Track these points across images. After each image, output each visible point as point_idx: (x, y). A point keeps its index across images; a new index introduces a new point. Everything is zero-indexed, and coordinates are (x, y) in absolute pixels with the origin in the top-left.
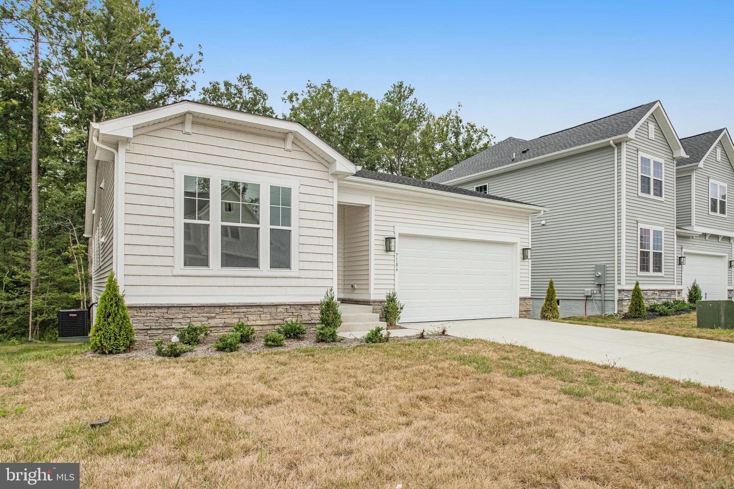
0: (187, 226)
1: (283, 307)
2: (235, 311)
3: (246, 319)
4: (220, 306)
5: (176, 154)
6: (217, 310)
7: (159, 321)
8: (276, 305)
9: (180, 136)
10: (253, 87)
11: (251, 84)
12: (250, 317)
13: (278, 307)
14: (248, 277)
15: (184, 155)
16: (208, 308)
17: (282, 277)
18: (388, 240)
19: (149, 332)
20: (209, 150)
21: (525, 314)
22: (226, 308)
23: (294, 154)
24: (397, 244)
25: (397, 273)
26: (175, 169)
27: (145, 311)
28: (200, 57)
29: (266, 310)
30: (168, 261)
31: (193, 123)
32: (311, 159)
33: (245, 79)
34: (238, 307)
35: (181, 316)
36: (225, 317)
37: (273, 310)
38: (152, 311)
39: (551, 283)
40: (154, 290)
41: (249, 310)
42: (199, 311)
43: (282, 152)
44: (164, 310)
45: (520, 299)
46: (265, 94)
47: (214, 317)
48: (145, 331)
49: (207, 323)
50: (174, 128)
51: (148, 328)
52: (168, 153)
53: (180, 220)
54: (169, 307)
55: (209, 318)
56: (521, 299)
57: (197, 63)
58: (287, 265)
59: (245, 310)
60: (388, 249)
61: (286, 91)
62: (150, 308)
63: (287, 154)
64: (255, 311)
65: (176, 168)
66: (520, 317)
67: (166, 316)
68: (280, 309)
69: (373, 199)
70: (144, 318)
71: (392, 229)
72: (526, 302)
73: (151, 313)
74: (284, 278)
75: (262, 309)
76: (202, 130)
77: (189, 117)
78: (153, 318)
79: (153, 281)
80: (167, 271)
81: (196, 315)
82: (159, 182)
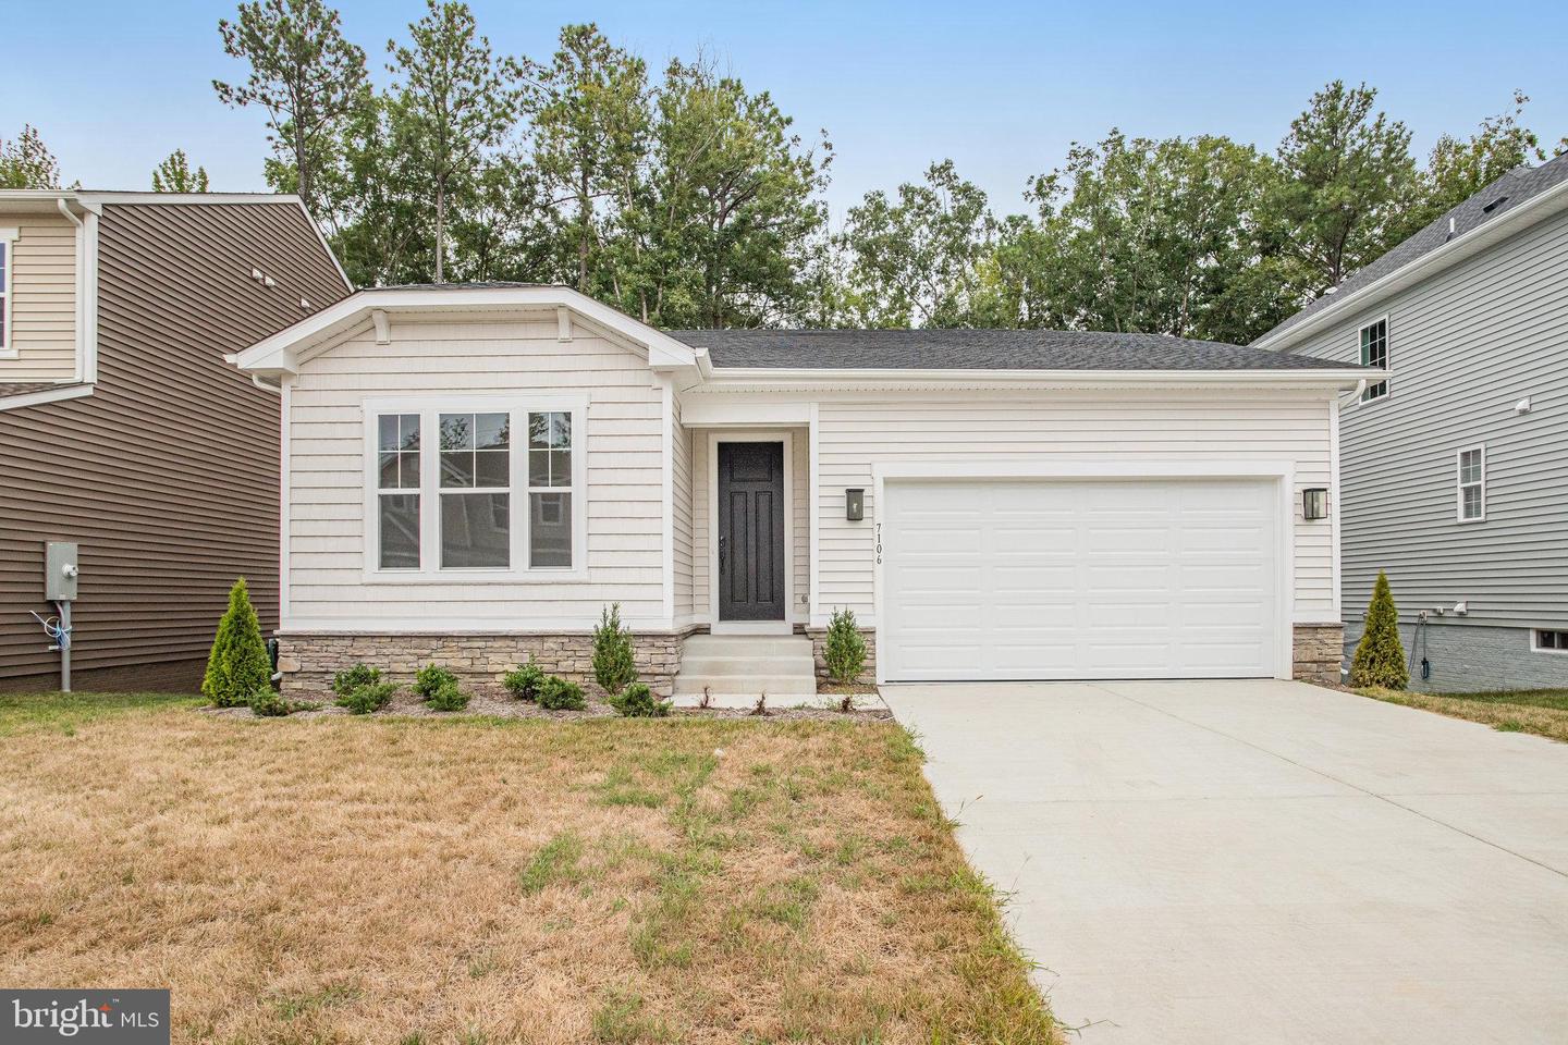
0: (383, 498)
1: (554, 639)
2: (464, 645)
3: (484, 661)
4: (439, 637)
5: (366, 382)
6: (434, 643)
7: (339, 660)
8: (543, 636)
9: (372, 349)
10: (961, 182)
11: (956, 177)
12: (492, 657)
13: (546, 639)
14: (489, 584)
15: (379, 382)
16: (418, 640)
17: (553, 584)
18: (854, 495)
19: (327, 677)
20: (418, 365)
21: (1309, 671)
22: (450, 639)
23: (575, 347)
24: (877, 502)
25: (879, 568)
26: (364, 407)
27: (320, 642)
28: (828, 153)
29: (521, 645)
30: (352, 561)
31: (391, 324)
32: (614, 350)
33: (942, 172)
34: (469, 638)
35: (373, 653)
36: (446, 655)
37: (536, 644)
38: (329, 643)
39: (1382, 584)
40: (333, 609)
41: (489, 644)
42: (403, 645)
43: (554, 347)
44: (347, 642)
45: (1296, 628)
46: (982, 194)
47: (428, 656)
48: (319, 676)
49: (415, 665)
50: (364, 338)
51: (323, 670)
52: (353, 382)
53: (372, 491)
54: (354, 637)
55: (420, 657)
56: (1298, 628)
57: (823, 167)
58: (565, 560)
59: (481, 644)
60: (854, 516)
61: (1032, 177)
62: (327, 637)
63: (563, 349)
64: (501, 647)
65: (365, 404)
66: (1295, 678)
67: (351, 651)
68: (550, 644)
69: (815, 408)
70: (316, 654)
71: (866, 470)
72: (1319, 636)
73: (328, 646)
74: (558, 584)
75: (513, 644)
76: (408, 333)
77: (378, 317)
78: (331, 655)
79: (330, 594)
80: (352, 577)
81: (397, 651)
82: (340, 431)
